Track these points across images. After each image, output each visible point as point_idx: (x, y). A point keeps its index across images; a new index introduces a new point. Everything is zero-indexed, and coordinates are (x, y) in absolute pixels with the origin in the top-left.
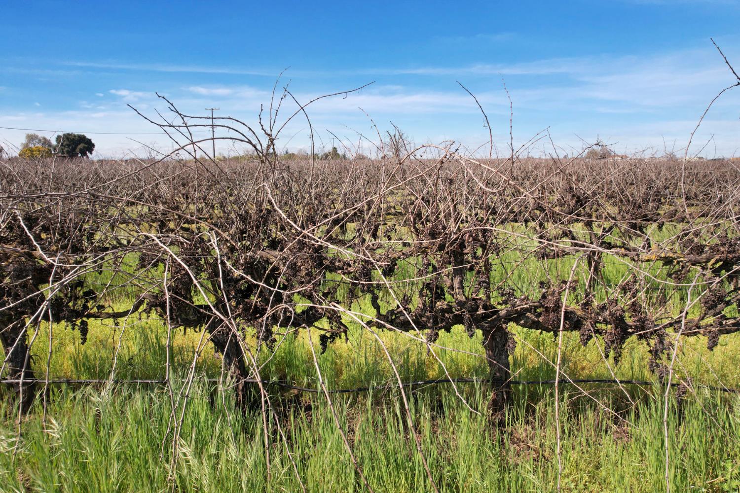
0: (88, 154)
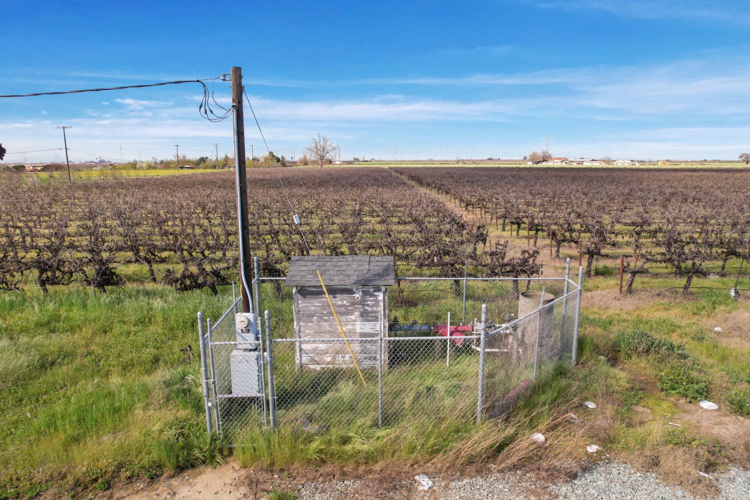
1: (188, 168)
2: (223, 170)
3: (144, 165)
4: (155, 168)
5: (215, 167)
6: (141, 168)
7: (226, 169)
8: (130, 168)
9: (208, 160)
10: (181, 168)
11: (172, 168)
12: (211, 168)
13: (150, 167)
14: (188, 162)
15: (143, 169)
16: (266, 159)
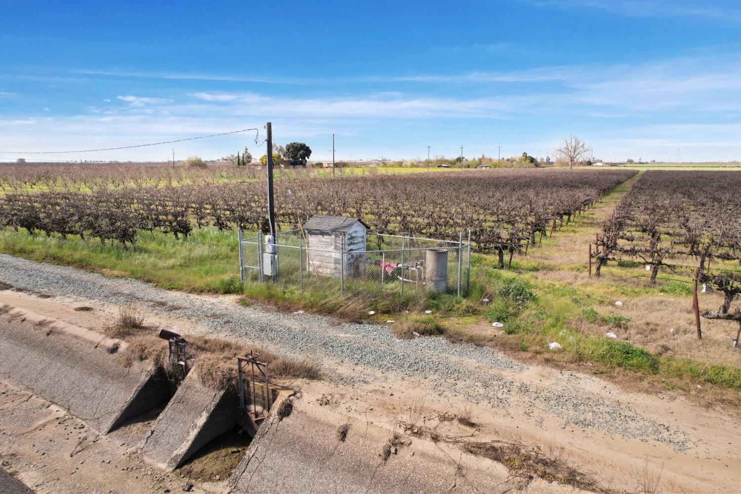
0: (306, 159)
1: (445, 167)
2: (476, 169)
3: (409, 164)
4: (417, 166)
5: (469, 167)
6: (406, 166)
7: (478, 169)
8: (397, 166)
9: (464, 160)
10: (438, 166)
11: (432, 166)
12: (465, 167)
13: (413, 166)
14: (446, 161)
15: (408, 167)
16: (521, 160)
